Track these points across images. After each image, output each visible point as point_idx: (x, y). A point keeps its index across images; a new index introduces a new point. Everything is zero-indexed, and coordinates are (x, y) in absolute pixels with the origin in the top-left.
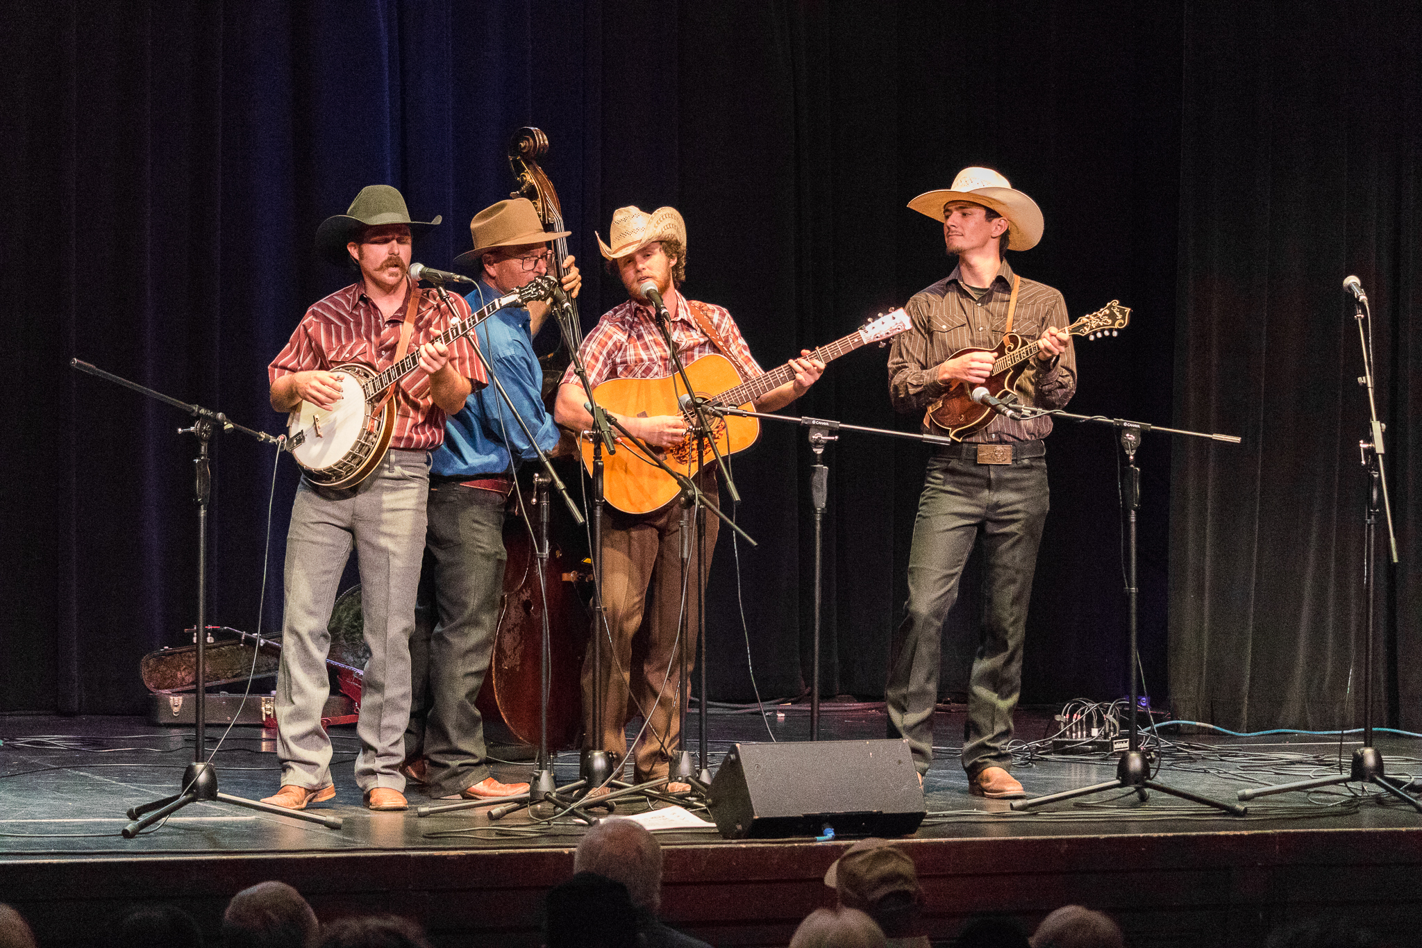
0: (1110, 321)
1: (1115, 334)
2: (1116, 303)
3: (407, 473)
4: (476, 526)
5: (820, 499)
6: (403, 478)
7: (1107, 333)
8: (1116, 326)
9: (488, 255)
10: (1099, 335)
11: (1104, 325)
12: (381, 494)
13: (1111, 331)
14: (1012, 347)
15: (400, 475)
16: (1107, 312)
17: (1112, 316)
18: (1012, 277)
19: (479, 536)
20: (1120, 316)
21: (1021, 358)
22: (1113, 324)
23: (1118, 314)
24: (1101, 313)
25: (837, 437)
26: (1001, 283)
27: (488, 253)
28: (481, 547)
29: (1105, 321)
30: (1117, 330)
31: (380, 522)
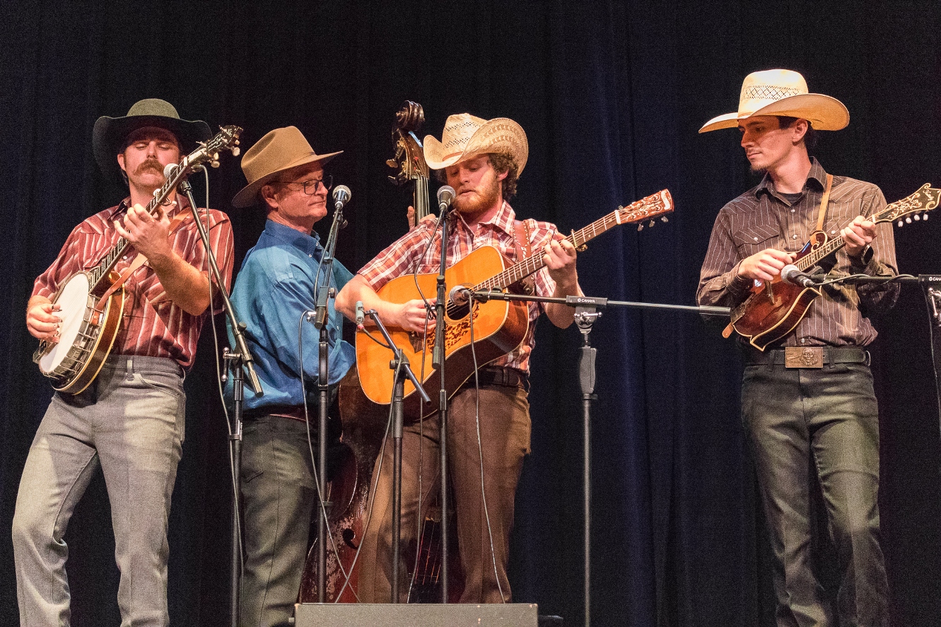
0: (920, 204)
1: (926, 217)
2: (927, 186)
3: (148, 381)
4: (277, 454)
5: (588, 382)
6: (145, 387)
7: (917, 218)
8: (927, 208)
9: (267, 187)
10: (909, 220)
11: (914, 209)
12: (123, 405)
13: (921, 215)
14: (818, 245)
15: (141, 384)
16: (918, 195)
17: (923, 199)
18: (824, 178)
19: (281, 464)
20: (931, 198)
21: (825, 252)
22: (924, 206)
23: (929, 196)
24: (911, 197)
25: (600, 313)
26: (814, 186)
27: (267, 184)
28: (282, 475)
29: (915, 205)
30: (929, 213)
31: (123, 430)
